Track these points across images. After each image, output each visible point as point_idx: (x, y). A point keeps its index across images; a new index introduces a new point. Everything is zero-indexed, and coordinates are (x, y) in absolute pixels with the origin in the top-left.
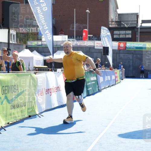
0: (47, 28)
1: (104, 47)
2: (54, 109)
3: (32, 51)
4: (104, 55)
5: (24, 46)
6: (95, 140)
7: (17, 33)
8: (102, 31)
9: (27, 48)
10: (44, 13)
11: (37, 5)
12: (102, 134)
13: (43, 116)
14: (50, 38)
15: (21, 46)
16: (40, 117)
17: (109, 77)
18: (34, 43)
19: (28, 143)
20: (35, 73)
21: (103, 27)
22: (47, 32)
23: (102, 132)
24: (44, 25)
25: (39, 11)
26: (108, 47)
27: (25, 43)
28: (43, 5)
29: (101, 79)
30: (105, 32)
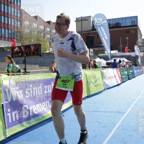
1: (136, 56)
3: (101, 58)
5: (97, 56)
6: (133, 103)
7: (93, 51)
9: (98, 57)
10: (106, 40)
11: (103, 37)
12: (137, 100)
14: (109, 52)
15: (95, 57)
17: (139, 70)
18: (102, 55)
19: (99, 104)
20: (102, 69)
21: (135, 46)
22: (108, 49)
23: (136, 99)
25: (104, 39)
26: (138, 56)
27: (97, 55)
30: (136, 48)
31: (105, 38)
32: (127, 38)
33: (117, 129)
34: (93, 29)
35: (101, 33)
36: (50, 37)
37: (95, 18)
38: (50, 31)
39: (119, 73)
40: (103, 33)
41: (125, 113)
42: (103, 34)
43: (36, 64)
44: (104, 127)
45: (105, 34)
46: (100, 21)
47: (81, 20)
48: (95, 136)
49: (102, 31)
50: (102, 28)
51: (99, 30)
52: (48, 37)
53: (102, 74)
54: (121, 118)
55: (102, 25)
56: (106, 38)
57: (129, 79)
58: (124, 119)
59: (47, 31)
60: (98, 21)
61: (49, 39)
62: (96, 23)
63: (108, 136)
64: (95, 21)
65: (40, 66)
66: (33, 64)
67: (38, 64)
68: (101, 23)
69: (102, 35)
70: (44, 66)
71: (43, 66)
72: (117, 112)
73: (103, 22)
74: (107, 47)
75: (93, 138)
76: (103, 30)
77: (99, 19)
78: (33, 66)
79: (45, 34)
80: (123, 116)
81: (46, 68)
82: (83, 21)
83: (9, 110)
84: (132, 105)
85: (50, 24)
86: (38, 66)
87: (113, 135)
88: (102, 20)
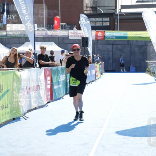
0: (28, 18)
1: (83, 38)
2: (35, 109)
4: (83, 46)
8: (81, 18)
13: (28, 118)
14: (32, 30)
16: (26, 119)
17: (89, 72)
21: (81, 15)
22: (28, 23)
24: (26, 15)
30: (84, 20)
39: (49, 78)
53: (19, 80)
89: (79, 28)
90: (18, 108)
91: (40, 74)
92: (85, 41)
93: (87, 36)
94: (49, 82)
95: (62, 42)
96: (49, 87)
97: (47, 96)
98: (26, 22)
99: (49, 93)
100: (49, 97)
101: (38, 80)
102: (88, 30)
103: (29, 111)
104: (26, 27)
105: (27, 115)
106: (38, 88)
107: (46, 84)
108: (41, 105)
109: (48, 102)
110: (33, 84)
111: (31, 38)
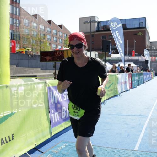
1: (146, 60)
2: (124, 92)
4: (146, 64)
8: (145, 51)
10: (121, 44)
11: (117, 41)
14: (123, 57)
16: (120, 96)
17: (149, 76)
19: (120, 108)
20: (117, 74)
21: (145, 49)
22: (122, 53)
25: (118, 44)
28: (120, 41)
29: (145, 77)
30: (146, 52)
31: (119, 42)
32: (135, 41)
33: (146, 129)
34: (97, 30)
35: (116, 37)
36: (50, 38)
37: (111, 22)
38: (51, 32)
39: (130, 78)
40: (117, 37)
41: (148, 116)
42: (118, 39)
43: (37, 67)
44: (133, 128)
45: (119, 38)
46: (115, 25)
47: (90, 22)
48: (129, 135)
49: (116, 35)
50: (117, 32)
51: (114, 34)
52: (49, 38)
53: (117, 79)
54: (146, 120)
55: (117, 30)
56: (121, 42)
57: (138, 85)
58: (149, 121)
59: (48, 31)
60: (113, 25)
61: (50, 40)
62: (112, 27)
63: (140, 135)
64: (111, 25)
65: (42, 70)
66: (35, 67)
67: (39, 68)
68: (116, 27)
69: (116, 40)
70: (47, 70)
71: (45, 69)
72: (140, 116)
73: (118, 25)
74: (121, 51)
75: (127, 136)
76: (118, 34)
77: (114, 23)
78: (35, 69)
79: (45, 35)
80: (147, 118)
81: (49, 72)
82: (92, 23)
83: (53, 111)
84: (151, 109)
85: (50, 24)
86: (39, 69)
87: (144, 134)
88: (117, 24)
89: (144, 56)
90: (117, 91)
91: (127, 76)
92: (147, 61)
93: (148, 59)
94: (130, 80)
95: (136, 62)
96: (130, 82)
97: (129, 86)
98: (120, 53)
99: (130, 85)
100: (130, 87)
101: (125, 78)
102: (148, 56)
103: (122, 92)
104: (121, 55)
105: (121, 94)
106: (125, 82)
107: (129, 81)
108: (127, 90)
109: (130, 89)
110: (123, 81)
111: (123, 60)
